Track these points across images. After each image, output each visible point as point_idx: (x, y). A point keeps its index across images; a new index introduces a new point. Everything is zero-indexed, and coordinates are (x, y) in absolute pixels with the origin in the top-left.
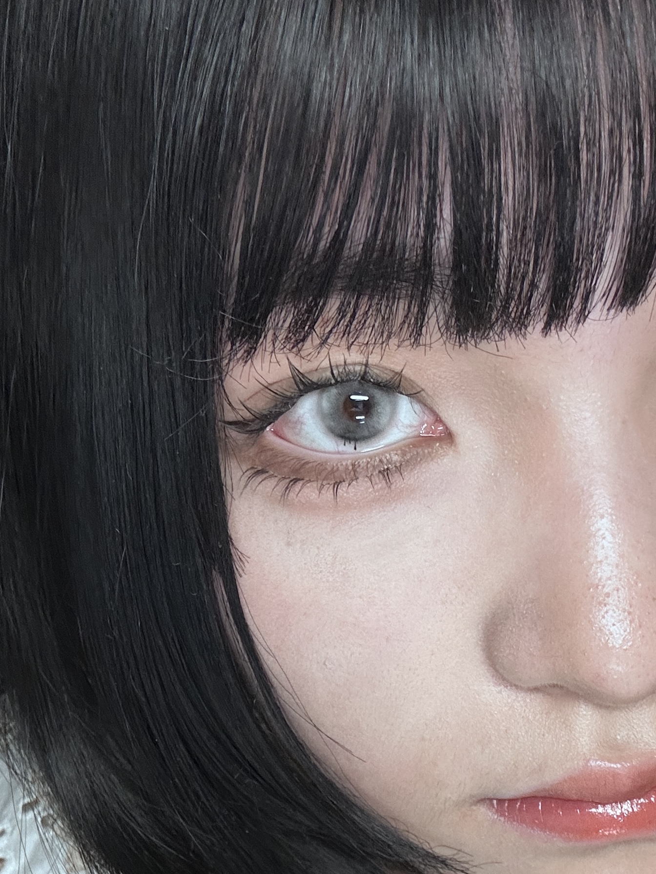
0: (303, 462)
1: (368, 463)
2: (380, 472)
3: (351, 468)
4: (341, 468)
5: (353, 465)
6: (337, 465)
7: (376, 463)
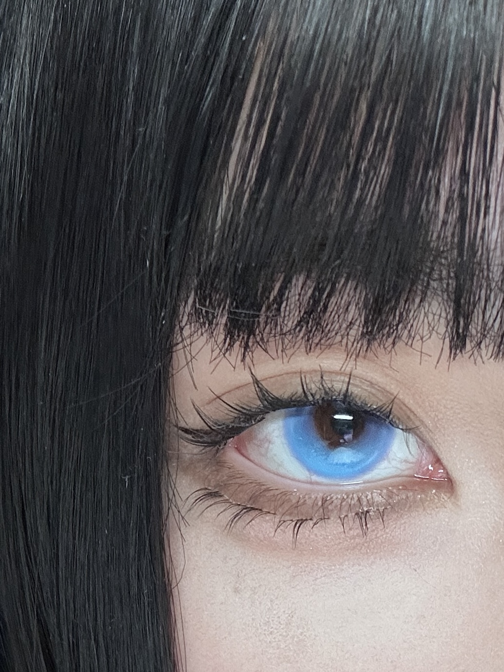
0: (263, 487)
1: (343, 500)
2: (357, 514)
3: (320, 503)
4: (309, 502)
5: (324, 501)
6: (304, 497)
7: (353, 502)
